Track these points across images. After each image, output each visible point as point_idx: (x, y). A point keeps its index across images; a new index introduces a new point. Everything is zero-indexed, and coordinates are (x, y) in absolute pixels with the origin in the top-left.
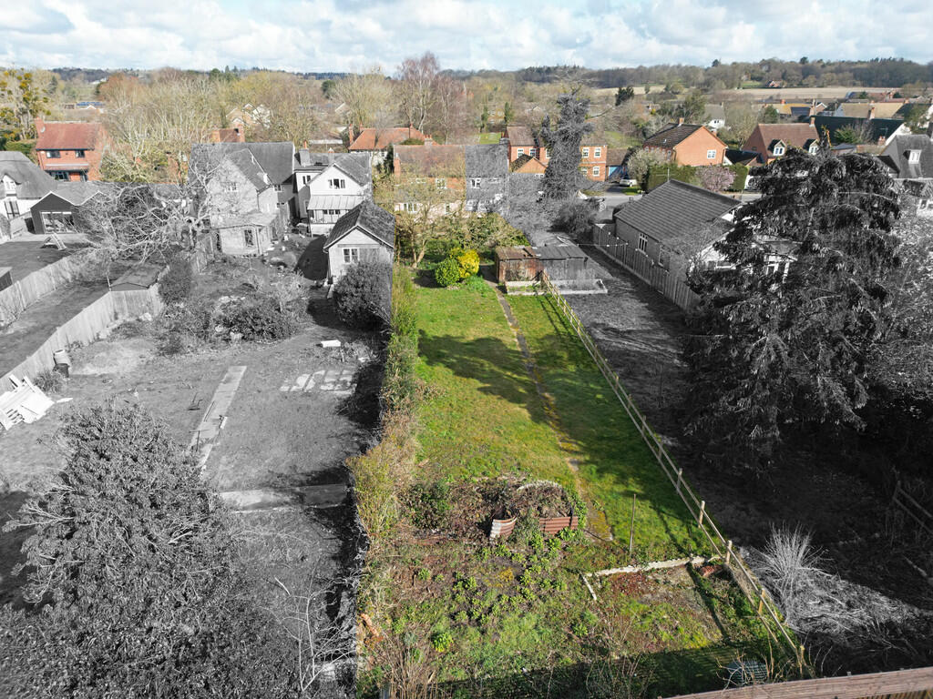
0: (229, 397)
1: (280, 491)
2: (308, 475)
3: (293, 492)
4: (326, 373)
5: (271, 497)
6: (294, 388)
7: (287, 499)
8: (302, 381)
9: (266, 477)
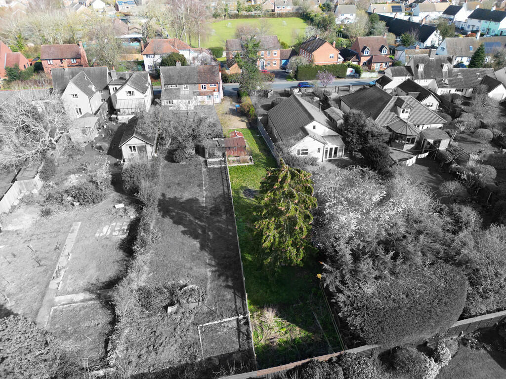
0: (73, 241)
1: (92, 293)
2: (103, 283)
3: (96, 293)
4: (116, 224)
5: (88, 296)
6: (102, 234)
7: (94, 297)
8: (105, 229)
9: (86, 285)
